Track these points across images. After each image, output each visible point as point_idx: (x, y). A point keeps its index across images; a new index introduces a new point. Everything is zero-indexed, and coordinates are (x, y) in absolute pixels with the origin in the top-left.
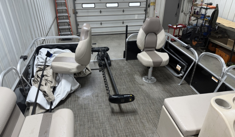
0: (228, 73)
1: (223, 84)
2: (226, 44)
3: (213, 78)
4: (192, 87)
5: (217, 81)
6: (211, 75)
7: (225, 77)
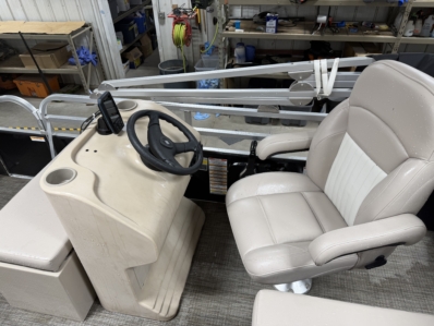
0: (47, 117)
1: (55, 138)
2: (23, 66)
3: (33, 139)
4: (14, 176)
5: (43, 140)
6: (28, 136)
7: (48, 126)
